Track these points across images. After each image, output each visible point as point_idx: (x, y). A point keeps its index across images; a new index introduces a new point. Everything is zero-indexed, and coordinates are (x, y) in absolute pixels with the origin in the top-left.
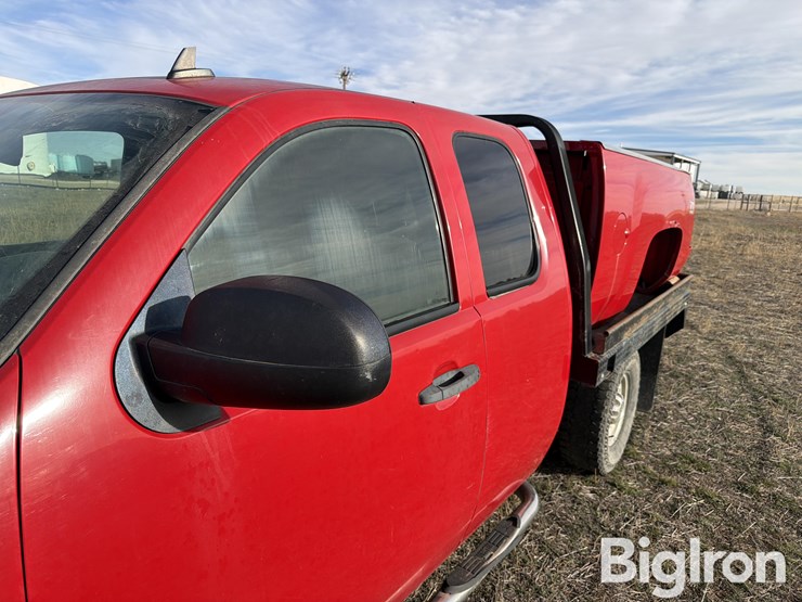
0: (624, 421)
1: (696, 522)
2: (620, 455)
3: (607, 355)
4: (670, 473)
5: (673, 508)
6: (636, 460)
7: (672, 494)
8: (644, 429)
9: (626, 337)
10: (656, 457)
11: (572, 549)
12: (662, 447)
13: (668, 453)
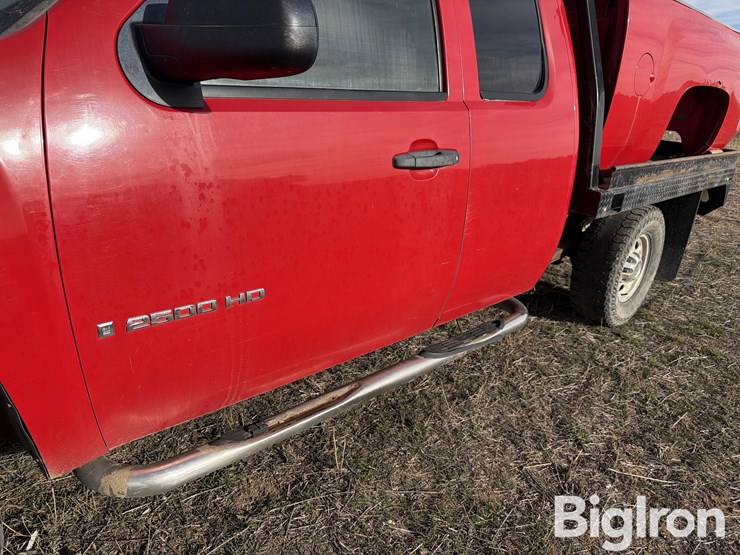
0: (641, 283)
1: (693, 371)
2: (632, 313)
3: (612, 191)
4: (680, 333)
5: (673, 358)
6: (648, 320)
7: (675, 348)
8: (664, 299)
9: (640, 183)
10: (671, 321)
11: (561, 373)
12: (679, 314)
13: (684, 319)
